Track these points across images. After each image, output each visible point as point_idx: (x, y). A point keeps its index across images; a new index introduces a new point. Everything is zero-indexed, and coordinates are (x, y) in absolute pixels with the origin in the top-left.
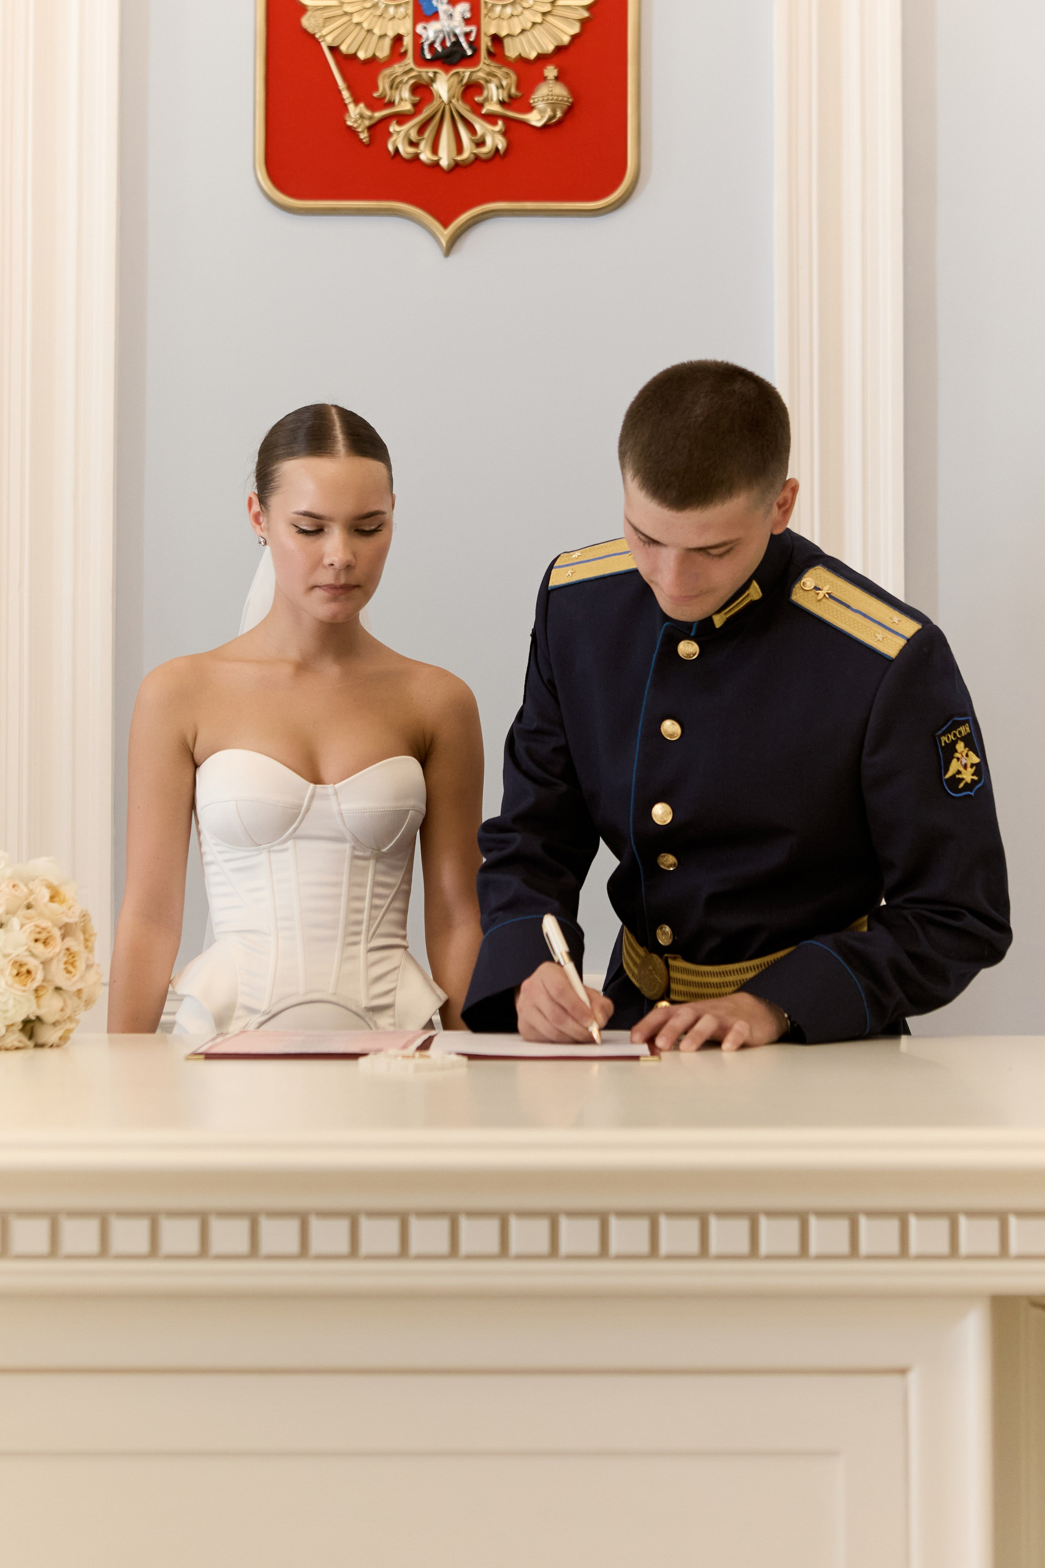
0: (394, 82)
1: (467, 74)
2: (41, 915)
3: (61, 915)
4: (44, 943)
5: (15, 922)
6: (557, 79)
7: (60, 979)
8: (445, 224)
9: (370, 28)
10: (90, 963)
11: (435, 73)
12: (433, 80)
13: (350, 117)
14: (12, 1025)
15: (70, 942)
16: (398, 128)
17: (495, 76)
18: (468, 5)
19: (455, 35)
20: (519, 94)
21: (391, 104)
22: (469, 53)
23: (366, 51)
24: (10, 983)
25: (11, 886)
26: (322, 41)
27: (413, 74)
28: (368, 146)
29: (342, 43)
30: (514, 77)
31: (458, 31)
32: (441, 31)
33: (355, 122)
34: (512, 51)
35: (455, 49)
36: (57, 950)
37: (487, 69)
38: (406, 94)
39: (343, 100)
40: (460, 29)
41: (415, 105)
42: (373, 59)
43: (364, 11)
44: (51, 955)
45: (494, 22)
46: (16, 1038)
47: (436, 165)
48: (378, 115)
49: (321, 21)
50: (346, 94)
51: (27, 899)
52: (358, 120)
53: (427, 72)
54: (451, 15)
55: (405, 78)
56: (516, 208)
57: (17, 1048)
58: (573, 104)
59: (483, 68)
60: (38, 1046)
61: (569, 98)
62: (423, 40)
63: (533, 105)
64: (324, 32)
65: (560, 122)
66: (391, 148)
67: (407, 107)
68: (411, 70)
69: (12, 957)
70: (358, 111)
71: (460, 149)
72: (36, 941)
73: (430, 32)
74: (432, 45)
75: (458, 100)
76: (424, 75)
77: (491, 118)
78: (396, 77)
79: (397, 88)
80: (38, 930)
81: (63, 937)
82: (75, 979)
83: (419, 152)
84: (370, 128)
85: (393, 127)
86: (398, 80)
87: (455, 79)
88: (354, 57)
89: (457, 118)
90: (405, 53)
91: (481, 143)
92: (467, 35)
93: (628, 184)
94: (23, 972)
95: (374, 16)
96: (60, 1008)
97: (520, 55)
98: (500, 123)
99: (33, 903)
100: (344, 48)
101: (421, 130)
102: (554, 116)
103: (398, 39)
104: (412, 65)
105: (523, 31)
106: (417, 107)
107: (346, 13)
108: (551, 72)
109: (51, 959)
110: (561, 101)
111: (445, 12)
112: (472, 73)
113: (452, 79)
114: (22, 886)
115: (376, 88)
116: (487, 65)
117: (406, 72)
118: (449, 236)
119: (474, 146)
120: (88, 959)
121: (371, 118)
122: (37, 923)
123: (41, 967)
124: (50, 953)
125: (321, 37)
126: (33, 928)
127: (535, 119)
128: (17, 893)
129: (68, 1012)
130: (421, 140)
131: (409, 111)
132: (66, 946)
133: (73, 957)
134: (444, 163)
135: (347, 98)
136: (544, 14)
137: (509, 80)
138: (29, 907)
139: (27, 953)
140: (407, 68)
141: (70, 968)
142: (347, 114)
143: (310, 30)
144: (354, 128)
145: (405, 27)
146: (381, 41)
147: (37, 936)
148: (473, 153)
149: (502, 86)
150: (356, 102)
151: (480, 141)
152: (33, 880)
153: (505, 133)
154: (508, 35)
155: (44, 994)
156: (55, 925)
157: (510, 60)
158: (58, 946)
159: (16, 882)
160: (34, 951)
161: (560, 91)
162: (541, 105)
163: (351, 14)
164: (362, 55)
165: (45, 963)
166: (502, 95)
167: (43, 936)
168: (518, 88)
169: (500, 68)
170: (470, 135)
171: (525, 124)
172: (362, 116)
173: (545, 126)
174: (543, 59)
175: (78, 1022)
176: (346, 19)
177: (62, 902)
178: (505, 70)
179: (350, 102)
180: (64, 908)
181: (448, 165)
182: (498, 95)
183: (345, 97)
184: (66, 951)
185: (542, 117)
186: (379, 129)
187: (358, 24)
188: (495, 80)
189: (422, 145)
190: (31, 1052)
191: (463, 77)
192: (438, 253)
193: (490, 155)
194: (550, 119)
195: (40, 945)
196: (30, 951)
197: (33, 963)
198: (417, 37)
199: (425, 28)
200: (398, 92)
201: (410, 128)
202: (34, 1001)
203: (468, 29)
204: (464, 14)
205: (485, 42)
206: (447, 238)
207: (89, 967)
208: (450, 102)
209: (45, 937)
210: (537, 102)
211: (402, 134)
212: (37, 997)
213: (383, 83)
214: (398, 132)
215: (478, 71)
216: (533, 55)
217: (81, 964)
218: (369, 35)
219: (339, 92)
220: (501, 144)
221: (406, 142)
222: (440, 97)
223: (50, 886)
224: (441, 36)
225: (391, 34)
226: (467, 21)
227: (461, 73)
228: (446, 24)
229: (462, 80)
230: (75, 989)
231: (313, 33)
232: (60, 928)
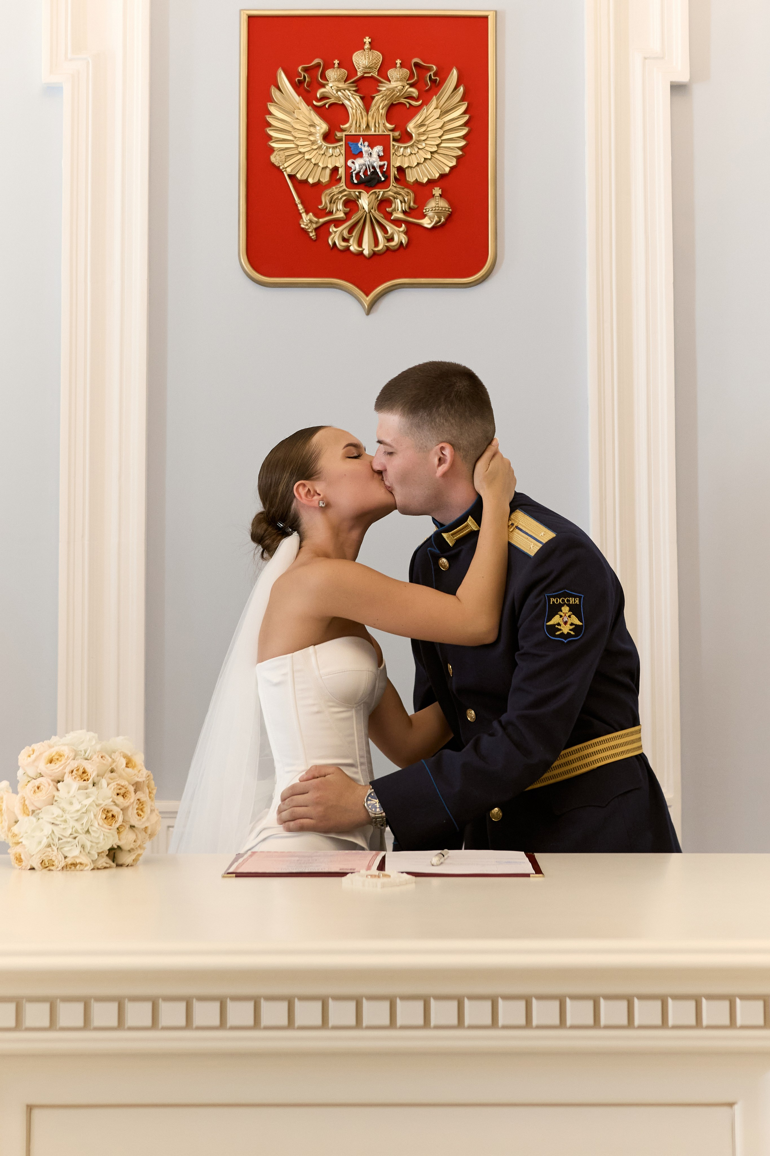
0: (332, 198)
1: (381, 193)
2: (121, 776)
3: (133, 777)
4: (123, 796)
5: (104, 782)
6: (441, 196)
7: (134, 820)
8: (367, 295)
9: (317, 162)
10: (153, 808)
11: (360, 193)
12: (359, 197)
13: (303, 221)
14: (103, 852)
15: (140, 795)
16: (335, 230)
17: (400, 194)
18: (382, 147)
19: (374, 167)
20: (416, 206)
21: (331, 213)
22: (383, 179)
23: (313, 179)
24: (101, 824)
25: (100, 757)
26: (285, 171)
27: (346, 193)
28: (315, 241)
29: (297, 173)
30: (412, 195)
31: (375, 165)
32: (364, 165)
33: (307, 225)
34: (411, 177)
35: (373, 176)
36: (132, 801)
37: (395, 189)
38: (340, 206)
39: (299, 210)
40: (377, 163)
41: (346, 214)
42: (318, 183)
43: (312, 151)
44: (128, 804)
45: (399, 158)
46: (105, 861)
47: (361, 253)
48: (322, 220)
49: (283, 157)
50: (300, 207)
51: (110, 766)
52: (308, 224)
53: (355, 192)
54: (371, 153)
55: (340, 196)
56: (415, 282)
57: (105, 868)
58: (451, 212)
59: (393, 189)
60: (119, 865)
61: (449, 209)
62: (352, 171)
63: (425, 213)
64: (286, 165)
65: (443, 225)
66: (330, 243)
67: (341, 215)
68: (344, 190)
69: (102, 806)
70: (308, 218)
71: (376, 243)
72: (118, 794)
73: (357, 165)
74: (358, 174)
75: (375, 210)
76: (352, 193)
77: (397, 222)
78: (334, 195)
79: (334, 203)
80: (119, 787)
81: (135, 792)
82: (144, 820)
83: (350, 245)
84: (316, 229)
85: (332, 229)
86: (335, 197)
87: (373, 197)
88: (306, 181)
89: (374, 223)
90: (340, 179)
91: (390, 239)
92: (381, 167)
93: (489, 266)
94: (110, 817)
95: (319, 154)
96: (133, 840)
97: (416, 180)
98: (403, 225)
99: (115, 768)
100: (298, 176)
101: (351, 231)
102: (440, 221)
103: (335, 170)
104: (344, 187)
105: (418, 164)
106: (348, 215)
107: (300, 153)
108: (437, 191)
109: (128, 807)
110: (444, 210)
111: (366, 152)
112: (384, 192)
113: (371, 196)
114: (107, 757)
115: (321, 203)
116: (395, 187)
117: (340, 192)
118: (369, 301)
119: (386, 241)
120: (151, 806)
121: (317, 223)
122: (118, 782)
123: (121, 812)
124: (127, 803)
125: (283, 168)
126: (116, 786)
127: (427, 223)
128: (104, 762)
129: (139, 843)
130: (350, 237)
131: (342, 217)
132: (138, 798)
133: (142, 805)
134: (366, 252)
135: (302, 209)
136: (432, 153)
137: (409, 197)
138: (112, 771)
139: (112, 803)
140: (341, 189)
141: (140, 812)
142: (302, 220)
143: (276, 164)
144: (306, 229)
145: (340, 162)
146: (324, 171)
147: (118, 791)
148: (386, 246)
149: (405, 202)
150: (307, 212)
151: (391, 237)
152: (115, 752)
153: (406, 233)
154: (408, 167)
155: (123, 831)
156: (130, 783)
157: (410, 183)
158: (132, 797)
159: (104, 754)
160: (117, 802)
161: (443, 204)
162: (430, 214)
163: (304, 153)
164: (311, 181)
165: (124, 810)
166: (405, 207)
167: (122, 791)
168: (415, 203)
169: (403, 189)
170: (383, 233)
171: (420, 226)
172: (311, 221)
173: (433, 228)
174: (431, 182)
175: (144, 849)
176: (300, 156)
177: (134, 767)
178: (406, 190)
179: (303, 212)
180: (135, 771)
181: (369, 254)
182: (402, 207)
183: (300, 209)
184: (137, 801)
185: (432, 222)
186: (322, 230)
187: (308, 160)
188: (400, 197)
189: (351, 241)
190: (114, 871)
191: (379, 195)
192: (362, 313)
193: (396, 247)
194: (437, 223)
195: (120, 798)
196: (114, 802)
197: (116, 810)
198: (347, 168)
199: (353, 163)
200: (335, 205)
201: (343, 229)
202: (116, 836)
203: (382, 163)
204: (380, 153)
205: (393, 172)
206: (368, 303)
207: (152, 811)
208: (370, 212)
209: (124, 792)
210: (428, 211)
211: (338, 233)
212: (119, 833)
213: (325, 199)
214: (335, 232)
215: (389, 191)
216: (425, 180)
217: (147, 809)
218: (316, 167)
219: (296, 205)
220: (404, 239)
221: (341, 239)
222: (363, 208)
223: (125, 756)
224: (364, 167)
225: (330, 166)
226: (381, 158)
227: (377, 192)
228: (367, 159)
229: (378, 197)
230: (144, 826)
231: (278, 165)
232: (133, 785)
